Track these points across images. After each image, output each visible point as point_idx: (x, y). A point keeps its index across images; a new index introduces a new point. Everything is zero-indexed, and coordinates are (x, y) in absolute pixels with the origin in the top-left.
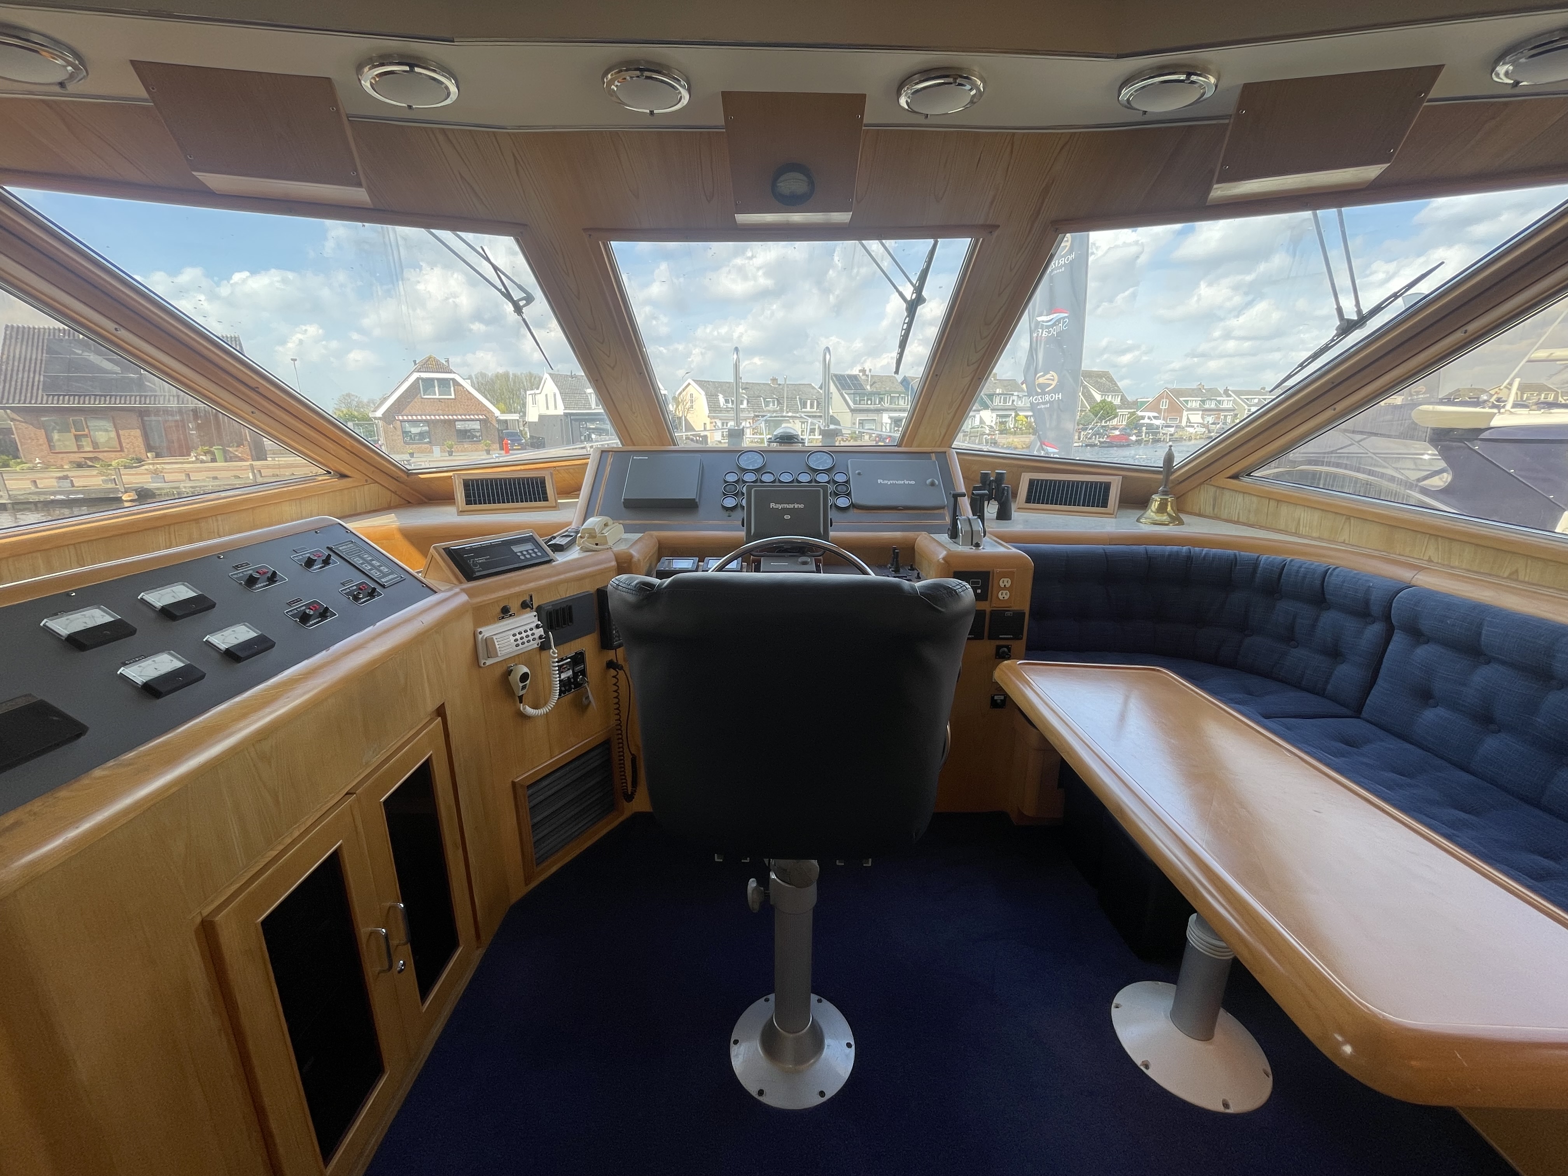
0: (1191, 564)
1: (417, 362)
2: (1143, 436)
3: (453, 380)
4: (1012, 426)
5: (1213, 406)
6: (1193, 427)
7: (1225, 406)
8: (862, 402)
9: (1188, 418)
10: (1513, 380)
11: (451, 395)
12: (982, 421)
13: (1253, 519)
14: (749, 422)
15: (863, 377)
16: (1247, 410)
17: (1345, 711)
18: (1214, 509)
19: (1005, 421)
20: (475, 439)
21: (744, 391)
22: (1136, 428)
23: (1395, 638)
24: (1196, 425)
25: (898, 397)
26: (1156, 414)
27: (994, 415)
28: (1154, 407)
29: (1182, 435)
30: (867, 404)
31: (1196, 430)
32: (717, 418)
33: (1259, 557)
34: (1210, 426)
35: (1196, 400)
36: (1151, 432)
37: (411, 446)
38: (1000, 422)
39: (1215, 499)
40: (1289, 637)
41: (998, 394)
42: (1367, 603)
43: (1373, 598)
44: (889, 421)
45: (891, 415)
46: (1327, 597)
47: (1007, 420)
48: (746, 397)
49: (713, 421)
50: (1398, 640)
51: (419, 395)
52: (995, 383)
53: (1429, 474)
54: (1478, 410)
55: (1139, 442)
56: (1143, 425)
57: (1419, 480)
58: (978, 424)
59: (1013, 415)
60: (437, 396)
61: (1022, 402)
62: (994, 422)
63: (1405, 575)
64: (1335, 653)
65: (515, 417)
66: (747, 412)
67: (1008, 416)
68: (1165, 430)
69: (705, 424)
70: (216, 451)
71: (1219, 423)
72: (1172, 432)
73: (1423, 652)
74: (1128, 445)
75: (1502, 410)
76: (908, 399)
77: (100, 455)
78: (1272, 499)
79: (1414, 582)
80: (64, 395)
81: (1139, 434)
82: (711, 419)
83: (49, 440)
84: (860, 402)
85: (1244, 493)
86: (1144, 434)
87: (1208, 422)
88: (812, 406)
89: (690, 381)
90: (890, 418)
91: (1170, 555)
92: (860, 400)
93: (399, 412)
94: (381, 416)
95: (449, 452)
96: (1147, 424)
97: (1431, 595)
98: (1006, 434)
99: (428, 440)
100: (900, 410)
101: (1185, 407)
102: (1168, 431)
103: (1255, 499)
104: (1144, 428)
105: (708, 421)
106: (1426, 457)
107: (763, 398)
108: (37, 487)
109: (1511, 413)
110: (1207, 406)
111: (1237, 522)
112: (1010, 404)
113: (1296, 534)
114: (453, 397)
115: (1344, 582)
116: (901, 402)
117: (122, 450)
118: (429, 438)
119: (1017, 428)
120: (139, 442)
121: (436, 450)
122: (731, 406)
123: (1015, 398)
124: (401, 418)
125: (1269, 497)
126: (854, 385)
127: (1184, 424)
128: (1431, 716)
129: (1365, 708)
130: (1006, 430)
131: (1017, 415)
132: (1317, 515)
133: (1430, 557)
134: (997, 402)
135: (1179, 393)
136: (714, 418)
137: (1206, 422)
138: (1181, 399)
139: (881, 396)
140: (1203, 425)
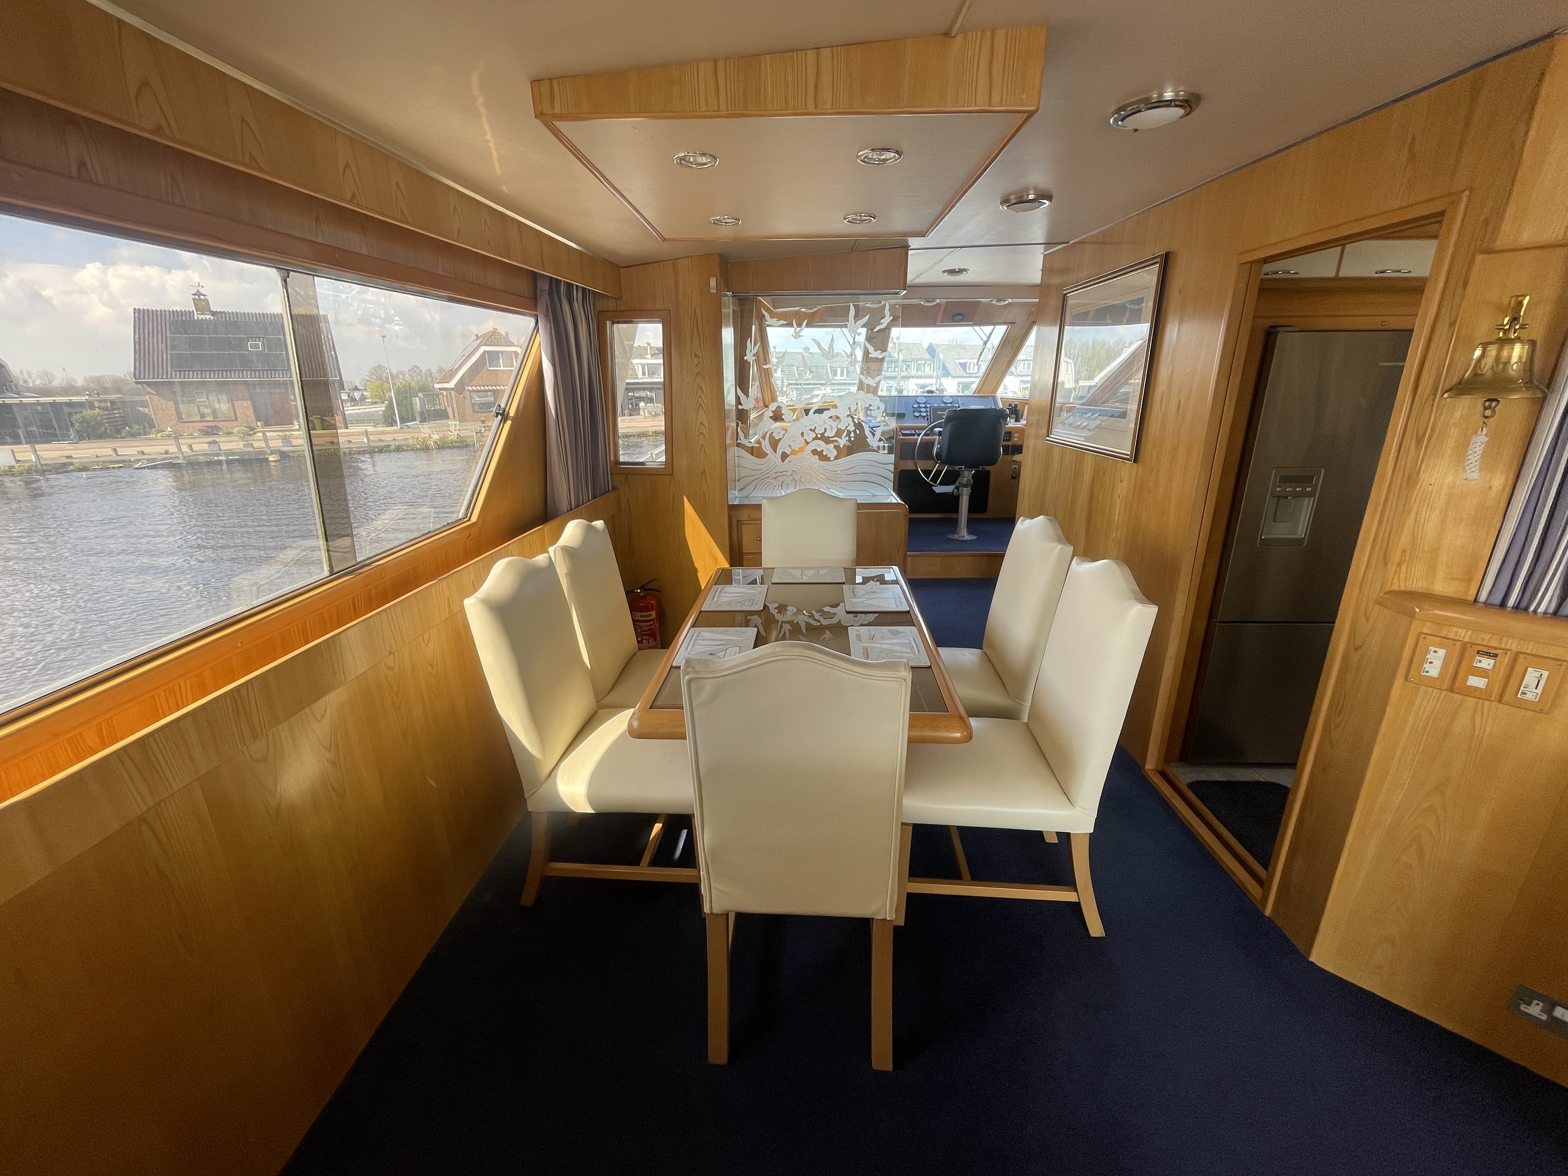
1: (479, 336)
3: (516, 352)
8: (890, 370)
25: (924, 364)
38: (1023, 388)
44: (916, 387)
51: (486, 368)
60: (502, 368)
70: (315, 420)
77: (219, 424)
80: (189, 371)
83: (177, 409)
88: (842, 375)
93: (469, 383)
100: (926, 377)
108: (192, 450)
116: (927, 369)
117: (236, 420)
120: (250, 412)
124: (470, 388)
139: (908, 363)
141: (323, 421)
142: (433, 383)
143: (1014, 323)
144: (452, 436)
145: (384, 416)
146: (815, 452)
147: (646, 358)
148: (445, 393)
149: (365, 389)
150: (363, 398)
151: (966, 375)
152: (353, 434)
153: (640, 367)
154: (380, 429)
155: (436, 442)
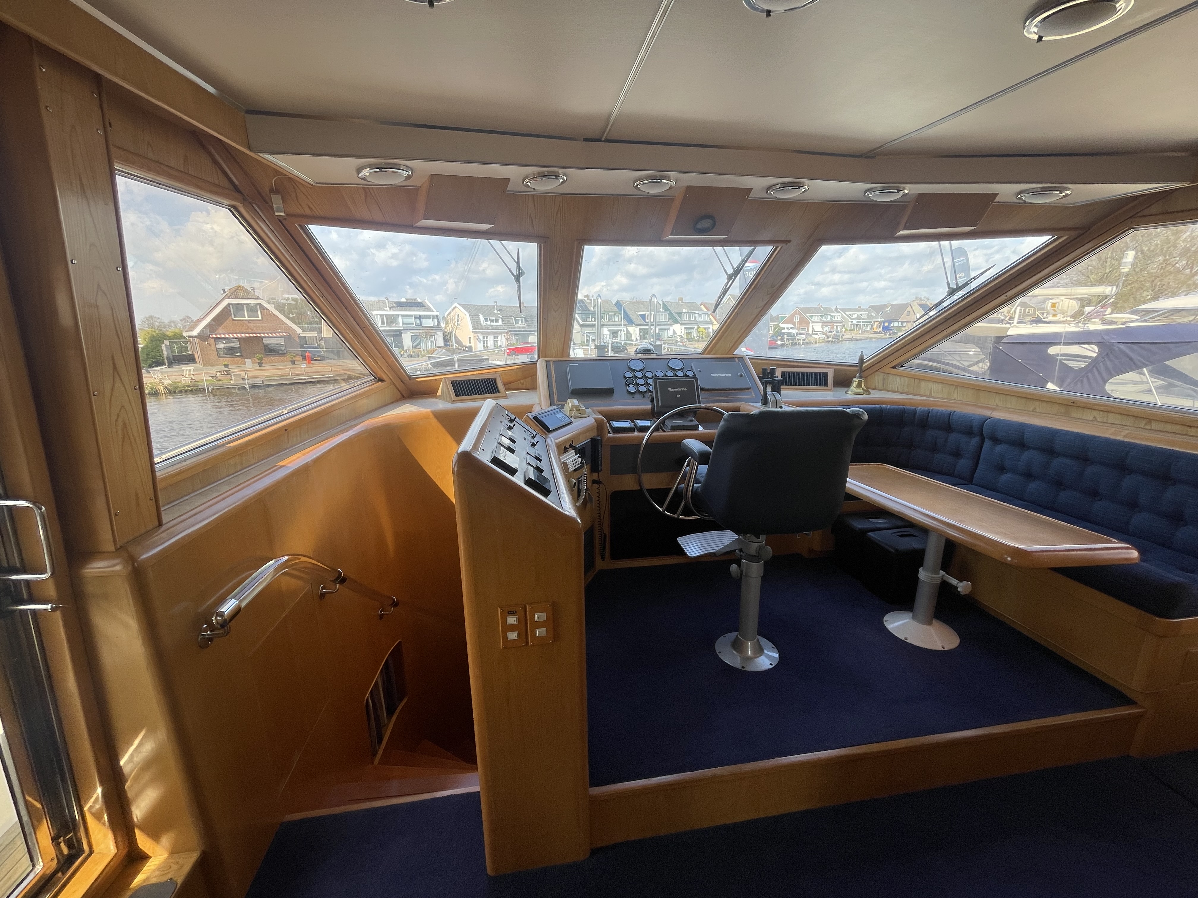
0: (882, 414)
1: (226, 290)
2: (785, 341)
3: (260, 305)
4: (695, 336)
5: (829, 320)
6: (817, 334)
7: (836, 319)
8: (588, 320)
9: (813, 328)
10: (1016, 309)
11: (259, 317)
12: (674, 332)
13: (906, 390)
14: (504, 336)
15: (588, 301)
16: (850, 322)
17: (964, 482)
18: (883, 386)
19: (690, 332)
20: (280, 352)
21: (499, 312)
22: (780, 336)
23: (985, 443)
24: (819, 333)
26: (792, 326)
27: (683, 328)
28: (790, 320)
29: (810, 340)
30: (592, 321)
31: (819, 336)
32: (478, 333)
33: (916, 408)
34: (828, 333)
35: (817, 316)
36: (790, 338)
37: (224, 359)
39: (884, 380)
40: (934, 449)
41: (685, 313)
42: (971, 427)
43: (974, 424)
44: (608, 333)
45: (609, 328)
46: (952, 426)
47: (692, 331)
48: (501, 317)
49: (476, 335)
50: (987, 444)
51: (230, 318)
52: (682, 305)
53: (973, 364)
54: (999, 325)
55: (782, 345)
56: (784, 333)
57: (969, 366)
58: (672, 334)
59: (696, 328)
60: (246, 318)
61: (701, 318)
62: (683, 333)
63: (988, 413)
64: (957, 454)
65: (314, 334)
66: (502, 328)
67: (693, 328)
68: (799, 337)
69: (470, 338)
71: (833, 331)
72: (804, 338)
73: (999, 448)
74: (776, 348)
75: (1012, 325)
76: (621, 317)
78: (916, 378)
79: (991, 416)
81: (782, 340)
82: (475, 333)
84: (586, 320)
85: (900, 376)
86: (785, 340)
87: (826, 330)
89: (456, 304)
90: (609, 331)
91: (871, 410)
92: (586, 318)
93: (213, 331)
94: (197, 335)
95: (259, 363)
96: (787, 332)
97: (1000, 421)
98: (692, 341)
99: (239, 354)
100: (616, 325)
101: (811, 320)
102: (801, 337)
103: (906, 379)
104: (785, 336)
105: (472, 335)
106: (971, 353)
107: (514, 317)
109: (1017, 327)
110: (825, 320)
111: (897, 392)
112: (694, 319)
113: (930, 396)
114: (260, 318)
115: (959, 418)
116: (616, 319)
118: (241, 353)
119: (699, 337)
121: (248, 362)
122: (490, 324)
123: (697, 315)
124: (214, 336)
125: (914, 378)
126: (581, 307)
127: (810, 332)
128: (1006, 477)
129: (974, 479)
130: (692, 338)
131: (699, 328)
132: (940, 386)
133: (997, 404)
134: (684, 318)
135: (806, 310)
136: (476, 333)
137: (825, 331)
138: (808, 315)
140: (823, 333)
143: (787, 242)
144: (185, 380)
147: (385, 310)
151: (645, 323)
153: (379, 317)
155: (166, 388)
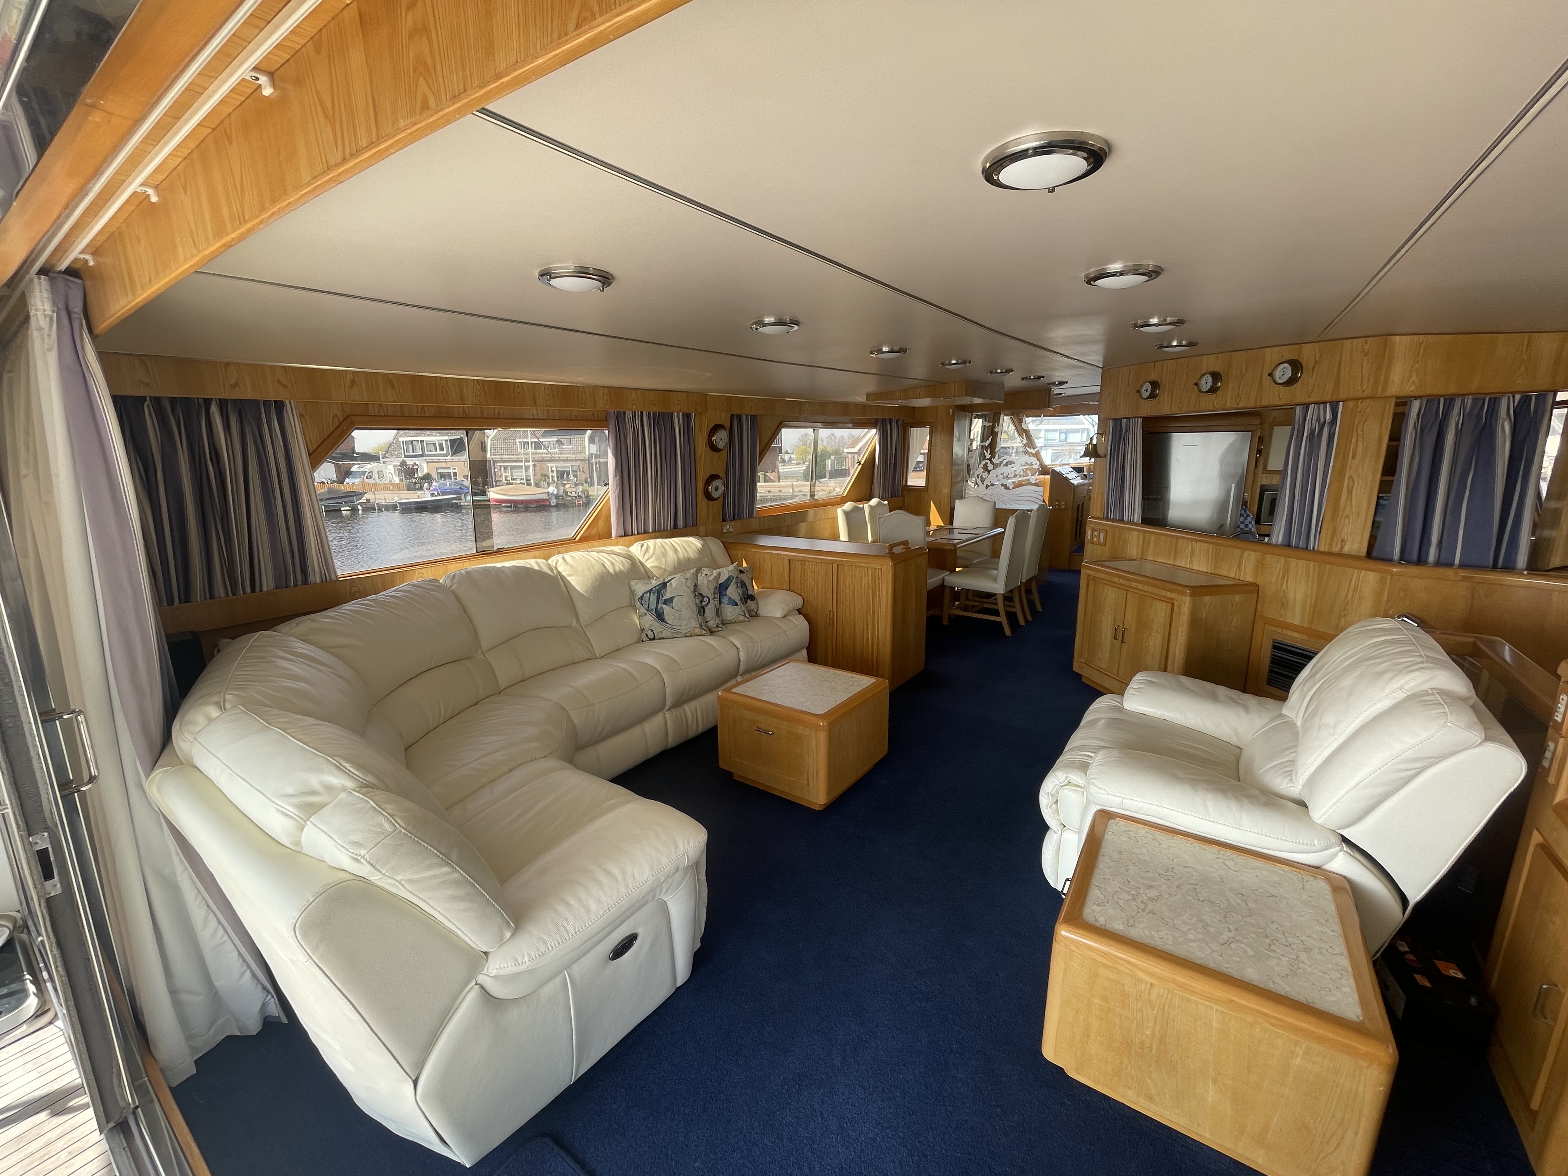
141: (765, 476)
142: (843, 447)
145: (804, 473)
146: (1002, 485)
148: (850, 456)
149: (793, 453)
150: (791, 459)
152: (783, 486)
154: (800, 483)
